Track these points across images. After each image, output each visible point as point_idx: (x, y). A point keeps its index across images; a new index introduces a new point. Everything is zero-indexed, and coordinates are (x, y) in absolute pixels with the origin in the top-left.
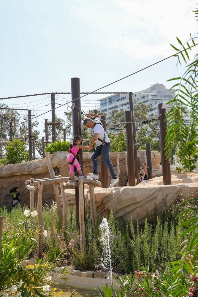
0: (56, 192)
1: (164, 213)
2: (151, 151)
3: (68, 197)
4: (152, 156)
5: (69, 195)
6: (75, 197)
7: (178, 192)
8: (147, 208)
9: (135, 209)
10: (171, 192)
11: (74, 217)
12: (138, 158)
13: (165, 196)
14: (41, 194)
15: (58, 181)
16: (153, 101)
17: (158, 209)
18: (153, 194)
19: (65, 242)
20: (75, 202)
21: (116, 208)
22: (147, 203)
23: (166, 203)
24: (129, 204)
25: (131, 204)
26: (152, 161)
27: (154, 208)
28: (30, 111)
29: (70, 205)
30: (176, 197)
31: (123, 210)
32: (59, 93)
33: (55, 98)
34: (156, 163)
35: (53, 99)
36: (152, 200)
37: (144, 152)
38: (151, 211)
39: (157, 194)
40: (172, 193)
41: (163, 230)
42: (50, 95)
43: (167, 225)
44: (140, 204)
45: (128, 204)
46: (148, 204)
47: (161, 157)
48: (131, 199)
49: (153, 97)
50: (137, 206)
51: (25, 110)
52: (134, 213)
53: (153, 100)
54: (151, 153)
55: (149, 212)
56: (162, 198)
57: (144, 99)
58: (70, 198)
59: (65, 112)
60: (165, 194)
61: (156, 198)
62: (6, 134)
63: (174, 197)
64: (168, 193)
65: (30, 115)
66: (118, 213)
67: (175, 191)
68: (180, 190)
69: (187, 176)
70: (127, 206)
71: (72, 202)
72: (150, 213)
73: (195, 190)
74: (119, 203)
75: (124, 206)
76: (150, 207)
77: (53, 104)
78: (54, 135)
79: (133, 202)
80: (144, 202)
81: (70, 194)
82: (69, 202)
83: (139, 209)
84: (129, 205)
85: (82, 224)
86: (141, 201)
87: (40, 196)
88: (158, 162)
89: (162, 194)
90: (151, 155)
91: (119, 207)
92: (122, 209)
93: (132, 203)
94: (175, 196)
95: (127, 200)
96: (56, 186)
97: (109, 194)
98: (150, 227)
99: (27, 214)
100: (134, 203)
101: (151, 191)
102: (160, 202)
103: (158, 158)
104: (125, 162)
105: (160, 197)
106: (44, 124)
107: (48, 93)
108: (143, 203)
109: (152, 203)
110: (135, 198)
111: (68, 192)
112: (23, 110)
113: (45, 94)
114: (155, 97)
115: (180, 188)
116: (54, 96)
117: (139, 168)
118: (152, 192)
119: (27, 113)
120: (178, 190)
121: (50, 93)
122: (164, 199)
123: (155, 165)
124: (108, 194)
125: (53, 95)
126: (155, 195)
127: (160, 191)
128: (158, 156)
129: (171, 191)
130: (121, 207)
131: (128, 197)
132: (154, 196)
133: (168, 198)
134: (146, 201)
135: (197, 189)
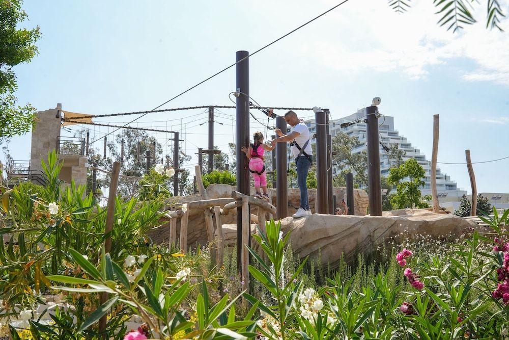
0: (209, 226)
1: (369, 255)
2: (354, 189)
3: (226, 234)
4: (355, 197)
5: (229, 231)
6: (236, 234)
7: (392, 226)
8: (344, 246)
9: (325, 247)
10: (380, 225)
11: (234, 259)
12: (335, 196)
13: (372, 231)
14: (186, 221)
15: (212, 203)
16: (359, 134)
17: (361, 249)
18: (354, 226)
19: (219, 291)
20: (236, 241)
21: (297, 245)
22: (343, 238)
23: (373, 242)
24: (317, 238)
25: (321, 239)
26: (355, 204)
27: (354, 246)
28: (177, 134)
29: (229, 246)
30: (388, 233)
31: (308, 247)
32: (221, 107)
33: (214, 114)
34: (361, 207)
35: (211, 115)
36: (351, 234)
37: (344, 189)
38: (350, 252)
39: (359, 226)
40: (382, 228)
41: (367, 274)
42: (207, 110)
43: (373, 268)
44: (333, 240)
45: (315, 239)
46: (345, 241)
47: (368, 199)
48: (320, 230)
49: (360, 127)
50: (329, 242)
51: (169, 132)
52: (325, 251)
53: (360, 131)
54: (354, 192)
55: (347, 252)
56: (368, 234)
57: (347, 130)
58: (229, 236)
59: (229, 144)
60: (372, 229)
61: (358, 232)
62: (142, 172)
63: (385, 233)
64: (377, 227)
65: (176, 140)
66: (300, 252)
67: (388, 225)
68: (395, 223)
69: (407, 212)
70: (313, 242)
71: (232, 242)
72: (349, 253)
73: (418, 225)
74: (301, 238)
75: (309, 242)
76: (350, 244)
77: (211, 123)
78: (210, 169)
79: (324, 236)
80: (340, 237)
81: (230, 229)
82: (227, 242)
83: (331, 247)
84: (317, 240)
85: (245, 263)
86: (336, 235)
87: (185, 225)
88: (364, 206)
89: (368, 228)
90: (354, 195)
91: (301, 243)
92: (306, 246)
93: (322, 237)
94: (387, 231)
95: (315, 232)
96: (208, 216)
97: (288, 225)
98: (347, 269)
99: (160, 170)
100: (325, 238)
101: (351, 222)
102: (365, 238)
103: (365, 200)
104: (314, 204)
105: (364, 232)
106: (198, 155)
107: (204, 107)
108: (338, 238)
109: (352, 239)
110: (326, 230)
111: (227, 228)
112: (167, 131)
113: (200, 107)
114: (362, 127)
115: (396, 221)
116: (213, 111)
117: (335, 208)
118: (353, 224)
119: (173, 136)
120: (393, 223)
121: (207, 107)
122: (370, 236)
123: (359, 210)
124: (285, 225)
125: (211, 109)
126: (356, 227)
127: (364, 223)
128: (365, 197)
129: (382, 225)
130: (304, 243)
131: (316, 228)
132: (355, 229)
133: (377, 235)
134: (342, 236)
135: (421, 224)
